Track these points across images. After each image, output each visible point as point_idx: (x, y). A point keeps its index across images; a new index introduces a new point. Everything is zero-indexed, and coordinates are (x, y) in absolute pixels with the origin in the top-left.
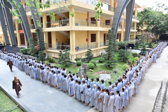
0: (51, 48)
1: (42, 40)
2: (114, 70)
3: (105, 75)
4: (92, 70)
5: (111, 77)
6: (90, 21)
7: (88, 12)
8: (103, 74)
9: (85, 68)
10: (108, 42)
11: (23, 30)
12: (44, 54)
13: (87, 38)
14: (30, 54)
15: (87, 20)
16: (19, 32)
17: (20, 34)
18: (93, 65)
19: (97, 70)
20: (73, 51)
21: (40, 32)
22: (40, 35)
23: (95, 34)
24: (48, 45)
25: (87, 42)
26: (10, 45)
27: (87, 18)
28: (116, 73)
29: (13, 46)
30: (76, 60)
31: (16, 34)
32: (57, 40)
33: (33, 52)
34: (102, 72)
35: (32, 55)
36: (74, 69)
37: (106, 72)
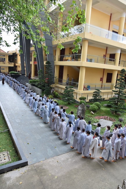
0: (60, 83)
1: (51, 73)
2: (120, 118)
3: (106, 121)
4: (93, 113)
5: (112, 124)
6: (108, 57)
7: (107, 48)
8: (104, 120)
9: (84, 108)
10: (119, 84)
11: (37, 62)
12: (51, 88)
13: (102, 77)
14: (37, 86)
15: (105, 56)
16: (34, 63)
17: (35, 65)
18: (96, 107)
19: (99, 114)
20: (80, 89)
21: (50, 64)
22: (50, 68)
23: (112, 74)
24: (58, 80)
25: (101, 82)
26: (25, 75)
27: (105, 54)
28: (120, 122)
29: (27, 76)
30: (80, 99)
31: (31, 65)
32: (68, 75)
33: (40, 85)
34: (104, 117)
35: (39, 88)
36: (75, 108)
37: (109, 118)
